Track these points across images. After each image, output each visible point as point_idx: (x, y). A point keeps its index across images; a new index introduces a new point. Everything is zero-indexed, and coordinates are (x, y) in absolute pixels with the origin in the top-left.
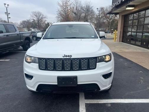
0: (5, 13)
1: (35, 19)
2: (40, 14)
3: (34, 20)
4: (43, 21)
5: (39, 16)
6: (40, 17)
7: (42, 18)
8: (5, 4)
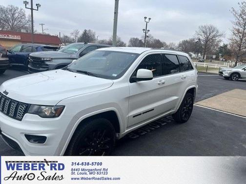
0: (144, 30)
1: (203, 38)
2: (212, 29)
3: (199, 39)
4: (216, 41)
5: (210, 34)
6: (212, 34)
7: (214, 36)
8: (145, 18)
